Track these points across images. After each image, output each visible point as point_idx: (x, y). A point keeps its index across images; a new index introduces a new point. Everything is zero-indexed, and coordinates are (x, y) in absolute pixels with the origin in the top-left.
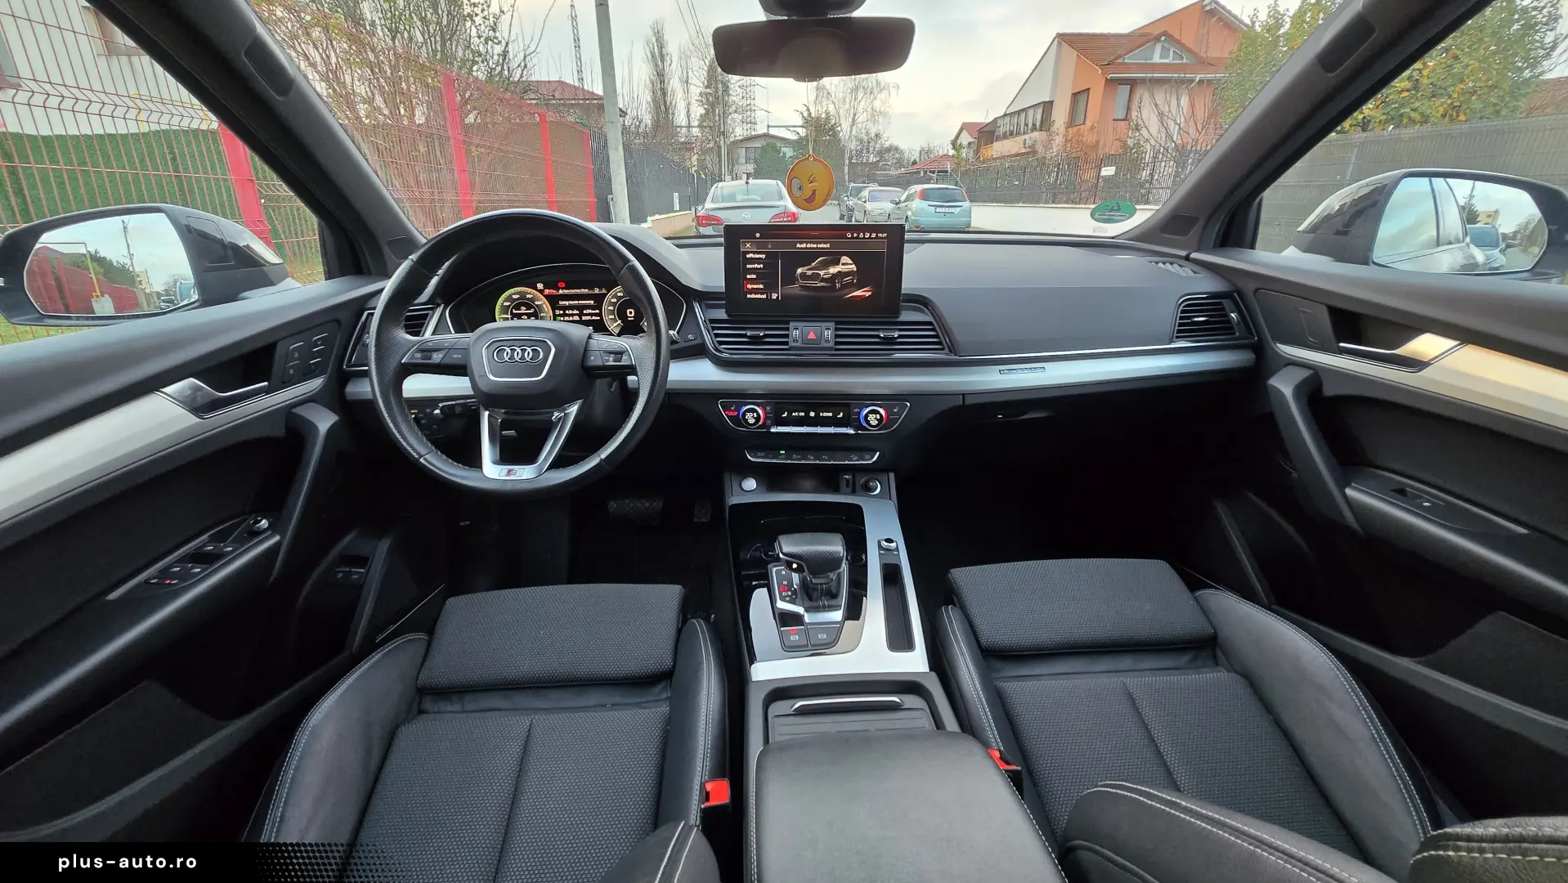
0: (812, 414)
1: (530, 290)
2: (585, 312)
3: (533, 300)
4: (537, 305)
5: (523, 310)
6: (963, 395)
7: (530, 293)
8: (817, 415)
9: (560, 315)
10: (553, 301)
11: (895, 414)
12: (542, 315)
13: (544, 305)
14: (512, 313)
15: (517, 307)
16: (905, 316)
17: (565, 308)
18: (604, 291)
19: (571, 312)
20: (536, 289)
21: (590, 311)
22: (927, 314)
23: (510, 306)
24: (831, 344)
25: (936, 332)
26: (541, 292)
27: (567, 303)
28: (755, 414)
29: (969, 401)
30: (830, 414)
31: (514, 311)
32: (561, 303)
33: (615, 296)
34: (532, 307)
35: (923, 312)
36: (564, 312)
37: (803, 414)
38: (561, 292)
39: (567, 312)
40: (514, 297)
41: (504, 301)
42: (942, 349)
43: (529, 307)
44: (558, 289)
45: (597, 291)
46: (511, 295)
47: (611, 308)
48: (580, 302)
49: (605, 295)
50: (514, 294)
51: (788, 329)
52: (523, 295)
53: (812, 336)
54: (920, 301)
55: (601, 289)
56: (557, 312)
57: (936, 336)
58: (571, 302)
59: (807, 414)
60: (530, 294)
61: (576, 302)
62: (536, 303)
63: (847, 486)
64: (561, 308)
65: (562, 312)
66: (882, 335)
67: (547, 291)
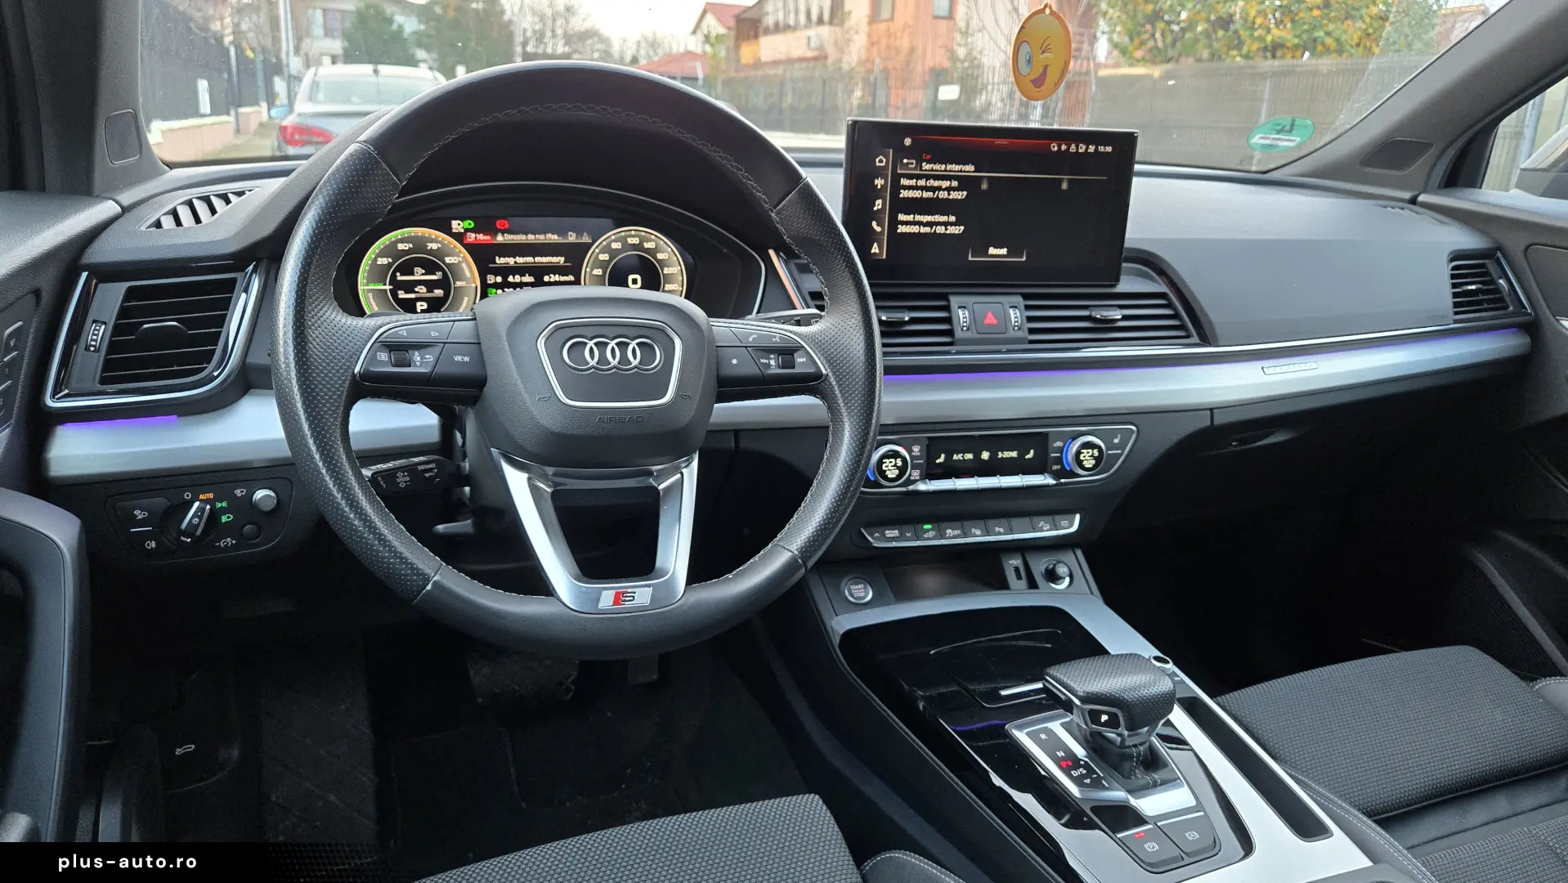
0: (985, 455)
1: (434, 233)
2: (546, 279)
3: (440, 254)
4: (448, 265)
5: (419, 274)
6: (1211, 410)
7: (435, 239)
8: (993, 457)
9: (496, 286)
10: (483, 257)
11: (1116, 447)
12: (459, 284)
13: (464, 265)
14: (393, 281)
15: (407, 268)
16: (1126, 285)
17: (506, 271)
18: (586, 239)
19: (518, 279)
20: (447, 230)
21: (557, 278)
22: (1160, 284)
23: (390, 265)
24: (1024, 334)
25: (1175, 309)
26: (459, 237)
27: (511, 261)
28: (899, 463)
29: (1219, 420)
30: (1014, 454)
31: (400, 278)
32: (500, 261)
33: (607, 249)
34: (440, 269)
35: (1151, 278)
36: (505, 278)
37: (970, 456)
38: (500, 238)
39: (511, 279)
40: (401, 247)
41: (378, 256)
42: (1188, 337)
43: (430, 267)
44: (494, 232)
45: (572, 238)
46: (394, 244)
47: (598, 272)
48: (538, 259)
49: (588, 246)
50: (402, 241)
51: (947, 308)
52: (419, 244)
53: (991, 319)
54: (1150, 262)
55: (579, 234)
56: (491, 279)
57: (1176, 316)
58: (520, 260)
59: (977, 455)
60: (432, 241)
61: (530, 259)
62: (448, 260)
63: (1019, 577)
64: (497, 271)
65: (499, 279)
66: (1098, 316)
67: (471, 237)
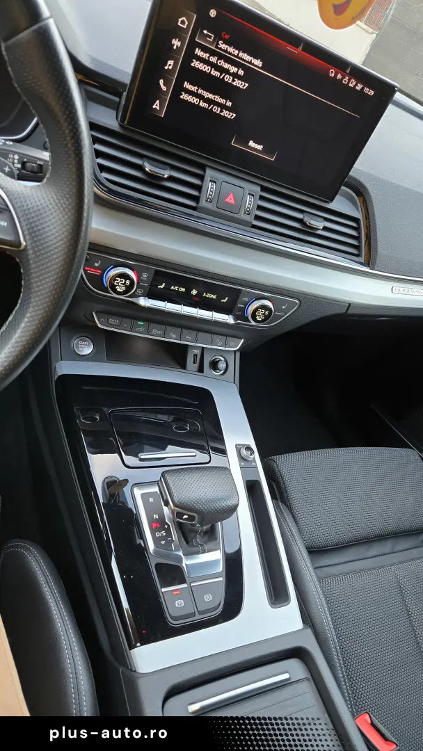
0: (194, 292)
6: (349, 304)
8: (199, 294)
11: (282, 311)
16: (336, 203)
22: (358, 210)
24: (251, 218)
25: (360, 233)
28: (128, 282)
29: (351, 311)
30: (214, 297)
35: (356, 205)
37: (183, 290)
42: (358, 256)
51: (202, 177)
54: (360, 191)
57: (358, 238)
59: (188, 291)
63: (194, 362)
66: (307, 222)
